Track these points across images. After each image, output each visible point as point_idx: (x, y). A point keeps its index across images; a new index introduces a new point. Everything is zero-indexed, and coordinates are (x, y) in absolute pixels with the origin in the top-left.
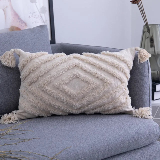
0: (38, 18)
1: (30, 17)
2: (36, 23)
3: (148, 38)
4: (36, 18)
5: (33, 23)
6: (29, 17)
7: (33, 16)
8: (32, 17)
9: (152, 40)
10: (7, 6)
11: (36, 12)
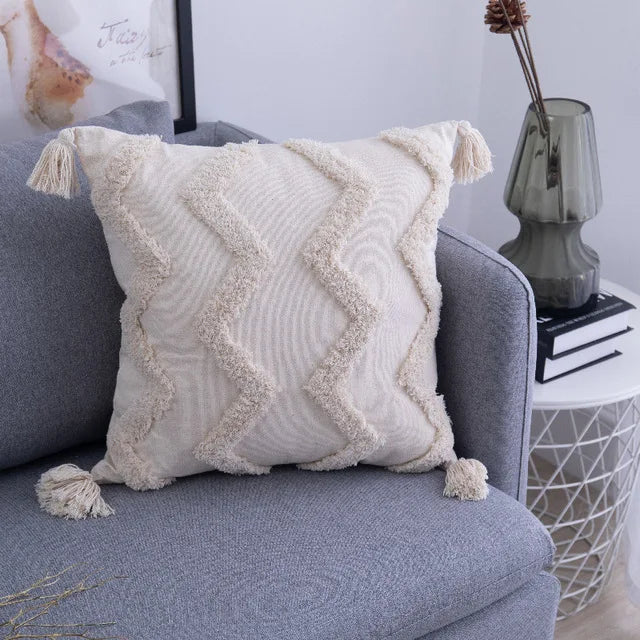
0: (132, 41)
1: (102, 43)
2: (123, 61)
3: (540, 153)
4: (127, 43)
5: (113, 63)
6: (99, 44)
7: (115, 36)
8: (111, 40)
9: (554, 164)
10: (16, 15)
11: (127, 20)
